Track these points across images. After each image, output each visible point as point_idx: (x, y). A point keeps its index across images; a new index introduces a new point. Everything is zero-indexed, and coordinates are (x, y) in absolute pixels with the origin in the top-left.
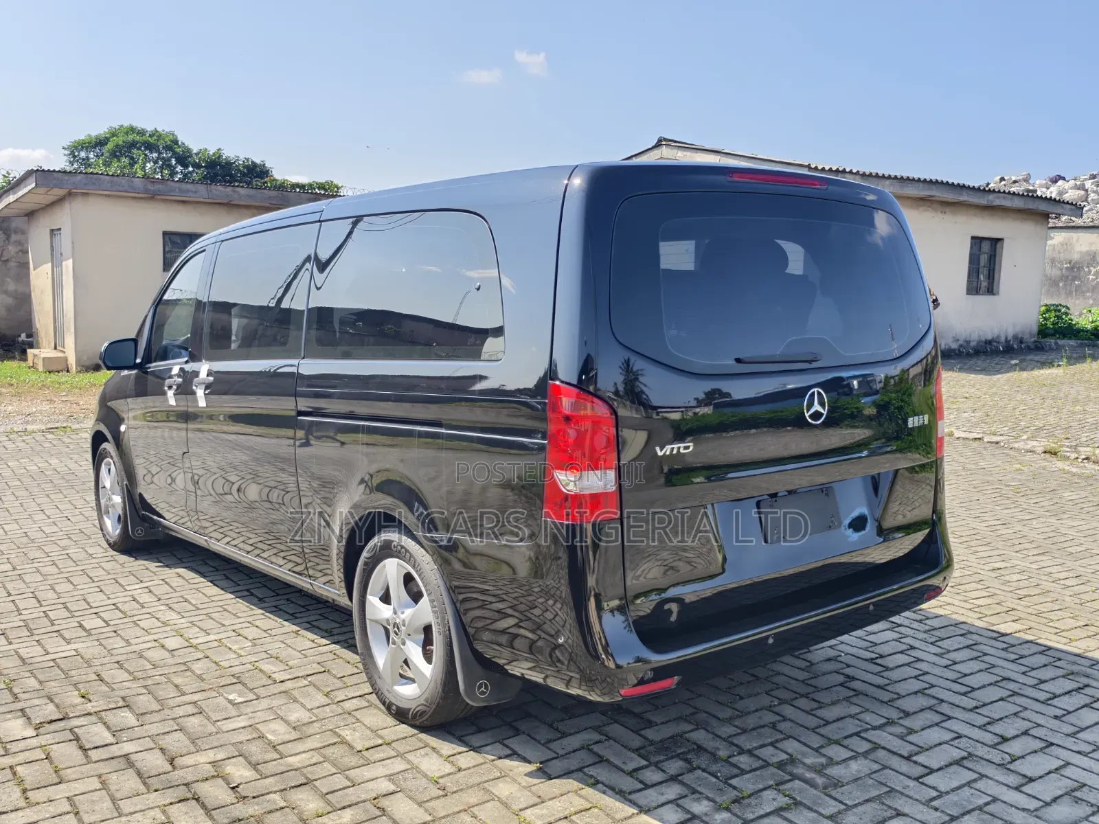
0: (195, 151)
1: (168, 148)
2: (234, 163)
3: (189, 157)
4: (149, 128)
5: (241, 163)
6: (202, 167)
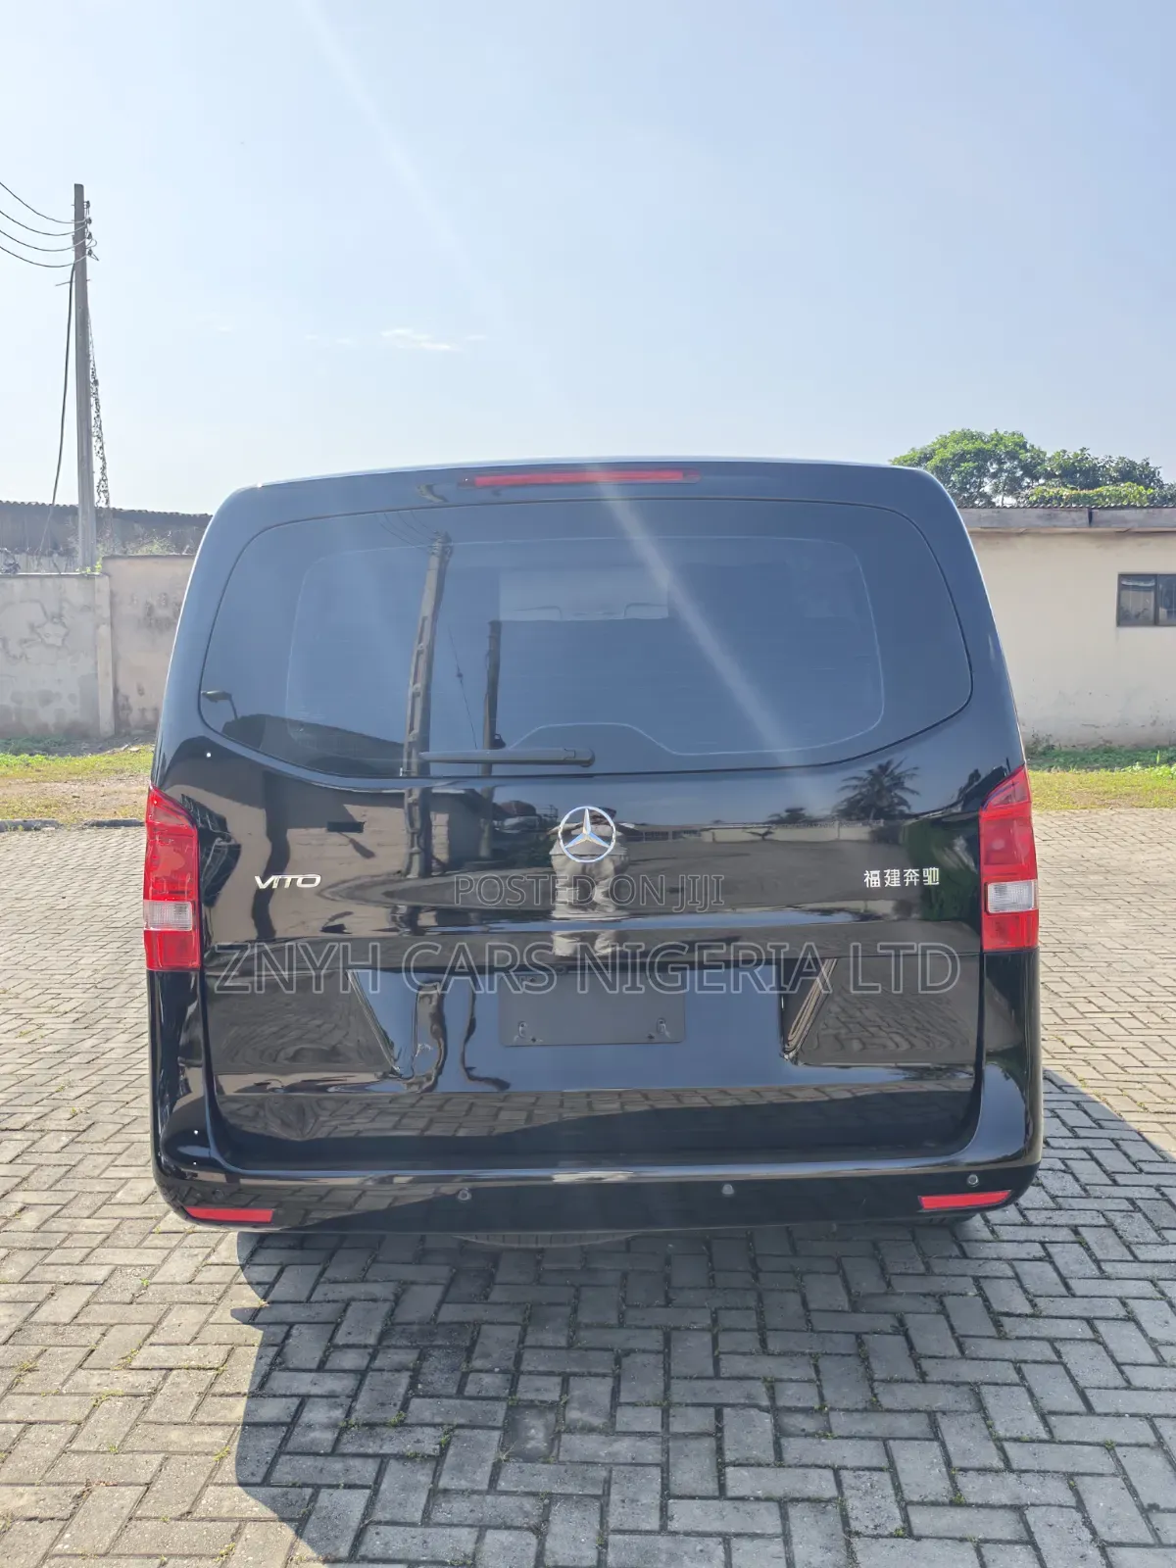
0: (1049, 455)
1: (1012, 455)
2: (1104, 467)
3: (1039, 464)
4: (989, 432)
5: (1113, 465)
6: (1055, 476)
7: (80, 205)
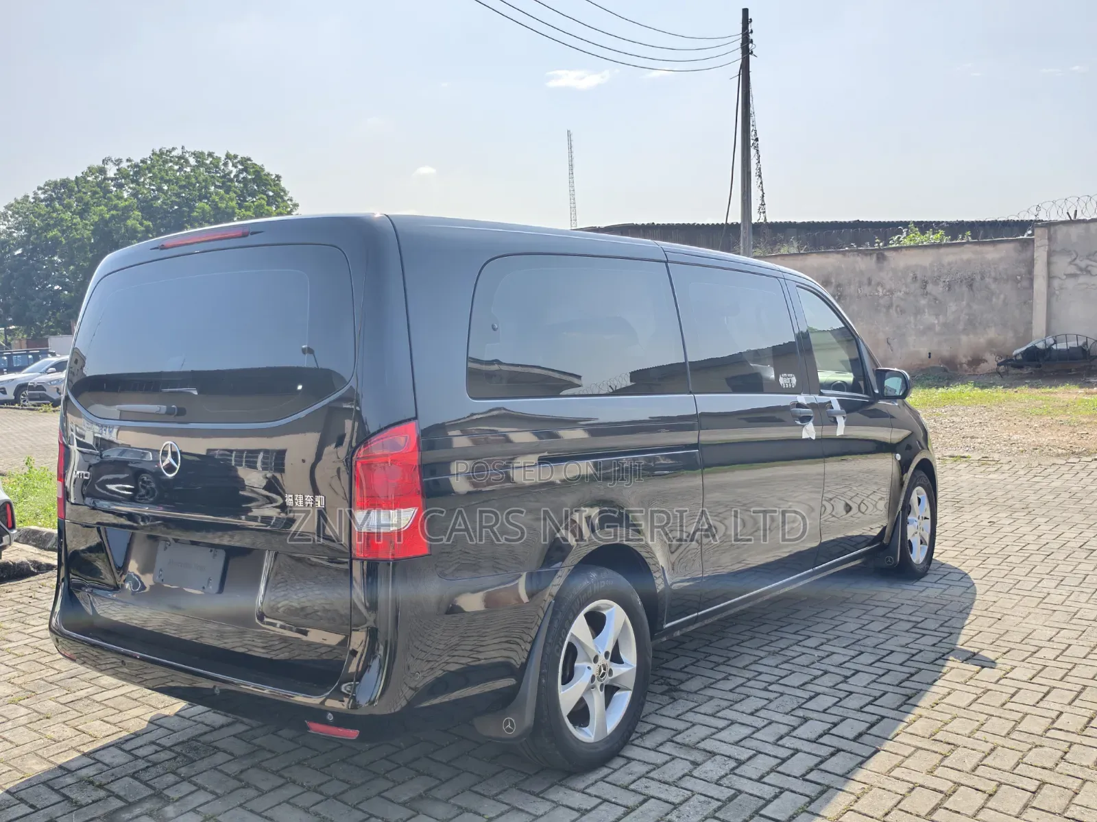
7: (746, 21)
